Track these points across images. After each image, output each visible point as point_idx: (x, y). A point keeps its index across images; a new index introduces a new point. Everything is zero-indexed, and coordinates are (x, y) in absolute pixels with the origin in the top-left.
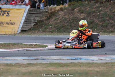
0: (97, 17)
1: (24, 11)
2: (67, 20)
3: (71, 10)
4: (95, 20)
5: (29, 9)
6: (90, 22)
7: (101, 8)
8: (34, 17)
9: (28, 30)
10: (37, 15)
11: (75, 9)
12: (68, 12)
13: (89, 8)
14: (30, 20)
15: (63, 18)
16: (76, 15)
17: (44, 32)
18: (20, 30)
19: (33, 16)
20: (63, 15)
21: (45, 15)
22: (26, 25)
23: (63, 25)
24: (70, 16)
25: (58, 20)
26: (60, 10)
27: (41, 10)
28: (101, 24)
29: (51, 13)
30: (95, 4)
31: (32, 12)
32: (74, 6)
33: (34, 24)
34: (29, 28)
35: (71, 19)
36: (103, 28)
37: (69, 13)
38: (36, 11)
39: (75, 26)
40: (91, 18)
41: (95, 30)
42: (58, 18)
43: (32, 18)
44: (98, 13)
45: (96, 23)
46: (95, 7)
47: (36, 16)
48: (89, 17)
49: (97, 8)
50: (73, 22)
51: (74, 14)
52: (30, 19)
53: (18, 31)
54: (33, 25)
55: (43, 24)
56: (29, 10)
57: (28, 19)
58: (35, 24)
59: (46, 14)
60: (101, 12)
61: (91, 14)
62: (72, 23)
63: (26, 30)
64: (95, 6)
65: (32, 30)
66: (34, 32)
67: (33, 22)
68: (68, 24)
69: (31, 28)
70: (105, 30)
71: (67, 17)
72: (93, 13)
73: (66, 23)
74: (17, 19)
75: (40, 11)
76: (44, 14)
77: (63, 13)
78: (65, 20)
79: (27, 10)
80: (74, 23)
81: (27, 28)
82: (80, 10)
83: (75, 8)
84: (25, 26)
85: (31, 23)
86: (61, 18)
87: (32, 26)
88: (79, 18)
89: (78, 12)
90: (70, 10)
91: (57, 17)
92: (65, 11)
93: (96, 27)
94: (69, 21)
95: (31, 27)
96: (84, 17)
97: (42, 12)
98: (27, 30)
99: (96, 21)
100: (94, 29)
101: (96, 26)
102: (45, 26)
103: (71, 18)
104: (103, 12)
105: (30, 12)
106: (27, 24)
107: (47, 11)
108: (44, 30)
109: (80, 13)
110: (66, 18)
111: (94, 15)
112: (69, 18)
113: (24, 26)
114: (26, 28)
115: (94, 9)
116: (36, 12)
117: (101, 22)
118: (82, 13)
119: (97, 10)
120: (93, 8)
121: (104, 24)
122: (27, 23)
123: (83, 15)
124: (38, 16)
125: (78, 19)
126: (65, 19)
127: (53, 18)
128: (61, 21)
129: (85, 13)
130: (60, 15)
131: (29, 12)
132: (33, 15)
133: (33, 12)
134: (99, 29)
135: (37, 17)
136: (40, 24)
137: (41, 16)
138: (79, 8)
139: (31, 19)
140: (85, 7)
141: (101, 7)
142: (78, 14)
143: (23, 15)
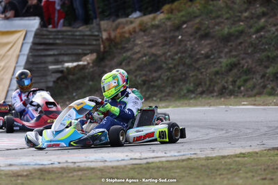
0: (249, 47)
1: (24, 39)
2: (159, 60)
3: (171, 31)
4: (243, 59)
5: (38, 29)
6: (227, 66)
7: (263, 20)
8: (54, 55)
10: (65, 47)
11: (185, 26)
12: (162, 35)
13: (227, 19)
14: (43, 66)
15: (145, 55)
16: (186, 45)
19: (51, 53)
20: (147, 45)
21: (91, 47)
23: (144, 78)
24: (167, 47)
25: (131, 63)
26: (137, 30)
27: (78, 33)
28: (259, 68)
29: (109, 39)
30: (246, 6)
31: (48, 41)
32: (182, 16)
33: (55, 79)
35: (169, 56)
36: (267, 82)
37: (166, 39)
38: (60, 37)
39: (180, 80)
40: (231, 51)
41: (242, 88)
42: (129, 57)
43: (50, 59)
44: (254, 36)
45: (245, 67)
46: (247, 18)
47: (63, 52)
48: (226, 50)
49: (252, 18)
50: (174, 67)
51: (181, 41)
52: (41, 63)
54: (54, 82)
55: (84, 78)
56: (37, 35)
57: (38, 64)
58: (58, 79)
59: (94, 43)
60: (262, 33)
61: (233, 38)
62: (174, 70)
64: (246, 14)
67: (54, 72)
68: (160, 73)
70: (273, 88)
71: (159, 53)
72: (237, 37)
73: (155, 71)
75: (73, 35)
76: (89, 45)
77: (145, 37)
78: (153, 61)
79: (33, 34)
80: (178, 71)
82: (198, 29)
83: (184, 23)
85: (46, 76)
86: (139, 55)
87: (51, 84)
88: (194, 52)
89: (191, 35)
91: (129, 54)
92: (154, 31)
93: (246, 81)
94: (164, 65)
96: (211, 50)
97: (79, 39)
99: (247, 62)
100: (239, 88)
101: (244, 77)
102: (91, 83)
103: (169, 53)
104: (269, 31)
105: (43, 41)
106: (35, 80)
107: (96, 33)
109: (198, 35)
110: (155, 55)
111: (241, 43)
112: (165, 54)
115: (241, 23)
116: (62, 38)
117: (260, 65)
118: (206, 36)
119: (251, 27)
120: (240, 20)
121: (268, 71)
123: (208, 42)
124: (70, 52)
125: (192, 58)
126: (153, 58)
127: (114, 57)
129: (213, 37)
130: (137, 45)
131: (37, 41)
132: (52, 49)
133: (50, 39)
134: (254, 87)
135: (66, 55)
136: (74, 77)
137: (76, 51)
138: (197, 20)
139: (45, 63)
140: (214, 18)
141: (264, 14)
142: (193, 42)
143: (20, 51)
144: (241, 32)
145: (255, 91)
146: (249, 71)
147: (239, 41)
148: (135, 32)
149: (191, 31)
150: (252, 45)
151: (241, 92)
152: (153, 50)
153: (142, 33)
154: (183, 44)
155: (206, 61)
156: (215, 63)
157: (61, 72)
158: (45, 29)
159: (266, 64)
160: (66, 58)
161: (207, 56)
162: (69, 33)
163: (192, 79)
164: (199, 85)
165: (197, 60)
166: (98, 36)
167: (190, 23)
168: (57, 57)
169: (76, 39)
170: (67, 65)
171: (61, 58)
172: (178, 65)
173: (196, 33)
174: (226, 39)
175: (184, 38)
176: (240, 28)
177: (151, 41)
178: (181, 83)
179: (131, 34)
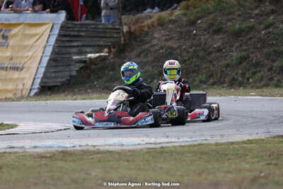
0: (258, 42)
1: (51, 31)
2: (174, 52)
3: (186, 25)
4: (252, 53)
5: (64, 22)
6: (237, 59)
7: (272, 17)
8: (78, 46)
9: (62, 85)
10: (89, 39)
11: (199, 22)
12: (178, 29)
13: (239, 15)
14: (68, 56)
15: (162, 48)
16: (200, 39)
17: (106, 90)
18: (38, 86)
19: (76, 44)
20: (164, 38)
21: (112, 40)
22: (55, 72)
23: (160, 69)
24: (183, 40)
25: (149, 55)
26: (155, 24)
27: (100, 27)
28: (266, 62)
29: (129, 32)
30: (256, 4)
31: (72, 33)
32: (197, 12)
33: (78, 69)
34: (64, 80)
35: (184, 49)
36: (273, 75)
37: (181, 33)
38: (84, 29)
39: (194, 72)
40: (241, 46)
41: (251, 80)
42: (147, 50)
43: (74, 50)
44: (263, 32)
45: (254, 61)
46: (257, 15)
47: (86, 44)
48: (237, 44)
49: (262, 15)
50: (189, 59)
51: (195, 35)
52: (65, 53)
53: (31, 89)
54: (77, 71)
55: (105, 68)
56: (62, 27)
57: (63, 54)
58: (81, 68)
59: (115, 36)
60: (271, 30)
61: (243, 34)
62: (188, 62)
63: (54, 86)
64: (256, 12)
65: (74, 84)
66: (76, 90)
67: (77, 62)
69: (69, 80)
70: (279, 81)
71: (175, 46)
72: (248, 33)
74: (30, 54)
75: (96, 28)
76: (110, 37)
77: (163, 31)
78: (169, 53)
79: (59, 26)
80: (192, 63)
81: (59, 80)
82: (212, 25)
83: (199, 18)
84: (53, 75)
85: (70, 65)
86: (157, 48)
87: (74, 73)
88: (207, 46)
89: (205, 30)
90: (184, 24)
91: (147, 46)
92: (170, 26)
93: (254, 73)
94: (179, 57)
95: (71, 76)
96: (223, 44)
97: (102, 32)
98: (58, 86)
99: (256, 56)
100: (248, 79)
101: (253, 70)
102: (111, 73)
103: (184, 47)
104: (277, 28)
105: (68, 33)
106: (60, 69)
107: (118, 27)
108: (108, 85)
109: (211, 30)
110: (171, 48)
111: (251, 38)
112: (180, 47)
113: (49, 75)
114: (54, 80)
115: (252, 20)
116: (86, 31)
117: (268, 59)
118: (218, 31)
119: (260, 24)
120: (251, 17)
121: (275, 64)
122: (57, 66)
123: (220, 36)
124: (92, 44)
125: (205, 51)
126: (169, 51)
127: (134, 49)
128: (155, 58)
129: (225, 32)
130: (155, 38)
131: (63, 33)
132: (77, 41)
133: (74, 31)
134: (262, 79)
135: (89, 46)
136: (96, 67)
137: (98, 43)
138: (211, 16)
139: (69, 53)
140: (227, 15)
141: (273, 12)
142: (207, 36)
143: (47, 42)
144: (252, 28)
145: (263, 83)
146: (257, 65)
147: (249, 36)
148: (153, 26)
149: (205, 26)
150: (261, 40)
151: (249, 84)
152: (170, 43)
153: (160, 28)
154: (197, 38)
155: (218, 54)
156: (226, 56)
157: (84, 62)
158: (70, 22)
159: (274, 57)
160: (89, 49)
161: (219, 50)
162: (93, 26)
163: (204, 71)
164: (211, 76)
165: (210, 53)
166: (119, 29)
167: (204, 19)
168: (81, 48)
169: (99, 32)
170: (89, 55)
171: (84, 49)
172: (192, 58)
173: (210, 28)
174: (238, 34)
175: (199, 32)
176: (251, 25)
177: (168, 35)
178: (195, 74)
179: (149, 28)
